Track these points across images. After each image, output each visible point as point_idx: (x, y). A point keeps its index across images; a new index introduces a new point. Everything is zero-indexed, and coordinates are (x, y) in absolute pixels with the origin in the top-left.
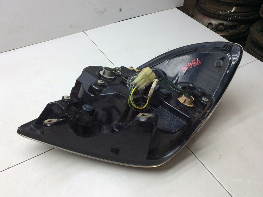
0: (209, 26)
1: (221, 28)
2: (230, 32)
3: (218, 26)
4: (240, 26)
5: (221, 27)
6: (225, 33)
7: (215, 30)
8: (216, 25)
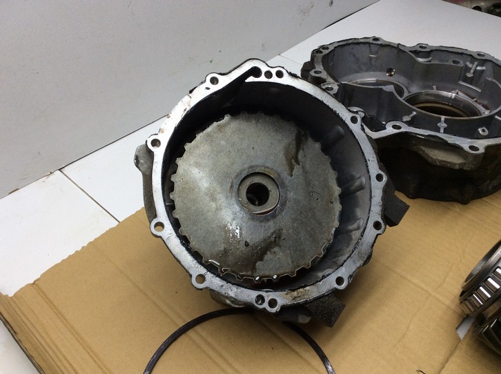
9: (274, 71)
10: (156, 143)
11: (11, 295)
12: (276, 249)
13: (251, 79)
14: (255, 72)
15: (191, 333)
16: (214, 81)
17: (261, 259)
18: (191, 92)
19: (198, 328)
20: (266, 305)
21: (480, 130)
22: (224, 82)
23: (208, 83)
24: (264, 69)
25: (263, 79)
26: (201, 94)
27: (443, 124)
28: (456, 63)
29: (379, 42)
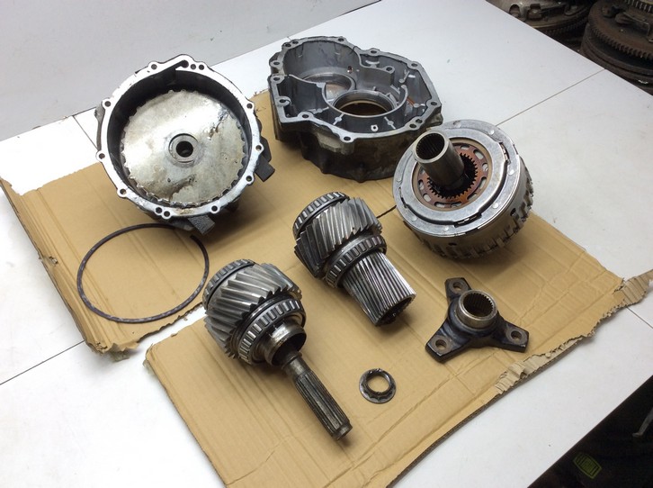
0: (512, 11)
1: (536, 14)
2: (553, 21)
3: (529, 11)
4: (569, 9)
5: (535, 11)
6: (543, 24)
7: (524, 19)
8: (525, 9)
9: (197, 65)
10: (108, 104)
11: (21, 194)
12: (189, 187)
13: (180, 69)
14: (184, 64)
15: (129, 234)
16: (154, 67)
17: (178, 191)
18: (136, 73)
19: (135, 231)
20: (162, 214)
21: (372, 127)
22: (161, 68)
23: (149, 68)
24: (191, 62)
25: (188, 69)
26: (143, 75)
27: (339, 119)
28: (388, 69)
29: (342, 43)
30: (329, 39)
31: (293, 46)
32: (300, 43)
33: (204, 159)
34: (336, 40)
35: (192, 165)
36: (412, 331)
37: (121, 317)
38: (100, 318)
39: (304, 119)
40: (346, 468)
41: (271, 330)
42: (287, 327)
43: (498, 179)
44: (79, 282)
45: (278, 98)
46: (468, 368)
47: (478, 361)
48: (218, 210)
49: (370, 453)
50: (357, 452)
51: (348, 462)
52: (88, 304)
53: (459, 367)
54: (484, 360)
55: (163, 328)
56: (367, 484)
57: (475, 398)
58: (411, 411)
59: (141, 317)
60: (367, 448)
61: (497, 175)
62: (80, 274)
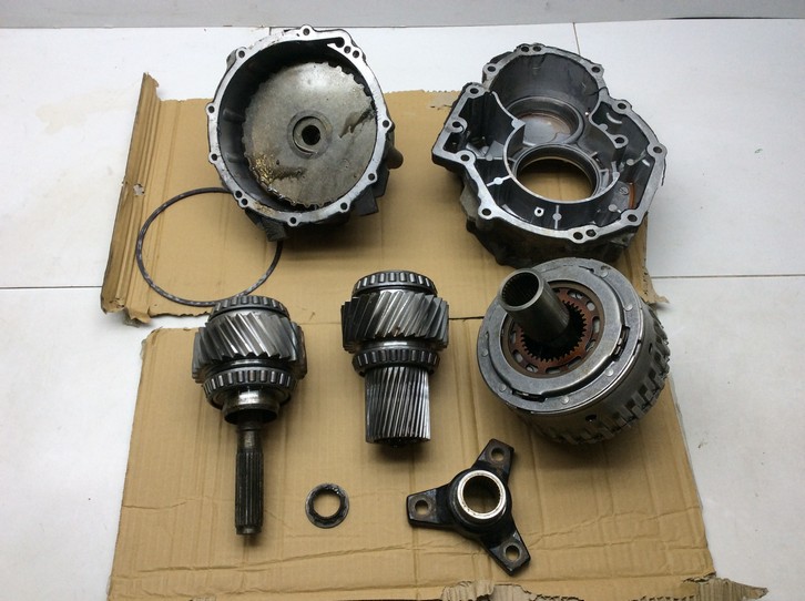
9: (353, 49)
10: (242, 54)
12: (294, 179)
13: (333, 46)
14: (339, 42)
16: (307, 32)
17: (281, 178)
18: (286, 31)
20: (240, 200)
22: (313, 36)
23: (301, 32)
24: (347, 43)
25: (341, 50)
26: (291, 37)
27: (499, 181)
28: (619, 140)
29: (594, 74)
30: (582, 62)
31: (531, 52)
32: (542, 52)
33: (324, 156)
34: (589, 68)
35: (308, 157)
36: (412, 471)
37: (157, 283)
38: (139, 272)
39: (460, 161)
40: (233, 564)
41: (244, 389)
42: (260, 396)
43: (587, 371)
44: (147, 226)
45: (456, 117)
46: (435, 550)
47: (452, 550)
48: (296, 224)
49: (266, 567)
50: (256, 556)
51: (241, 561)
52: (138, 251)
53: (426, 542)
54: (458, 554)
55: (183, 316)
56: (240, 593)
57: (415, 587)
58: (339, 553)
59: (171, 292)
60: (267, 559)
61: (590, 366)
62: (154, 216)
